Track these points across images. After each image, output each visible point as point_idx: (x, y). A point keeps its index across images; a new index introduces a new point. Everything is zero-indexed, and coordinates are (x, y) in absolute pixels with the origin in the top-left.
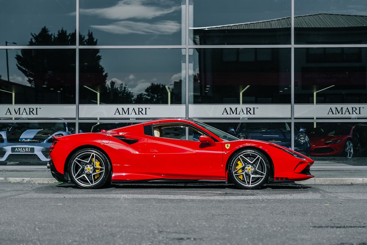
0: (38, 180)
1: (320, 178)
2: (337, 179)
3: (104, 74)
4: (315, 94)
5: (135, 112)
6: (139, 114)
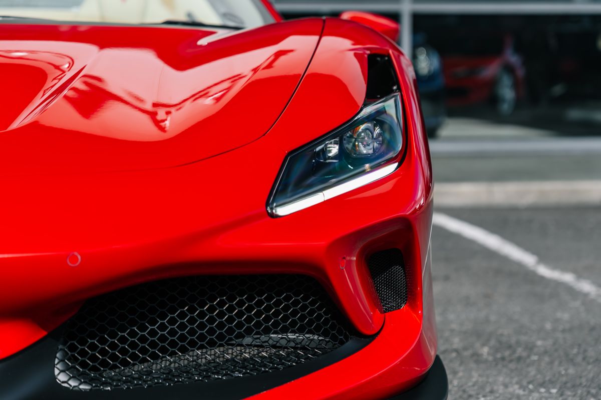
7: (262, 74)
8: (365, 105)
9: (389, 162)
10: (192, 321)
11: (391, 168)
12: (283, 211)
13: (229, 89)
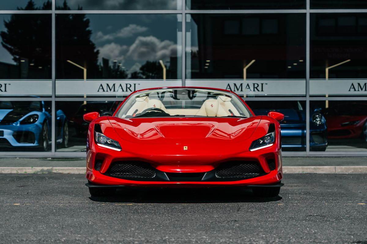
0: (5, 170)
1: (341, 167)
2: (361, 167)
3: (95, 51)
4: (327, 70)
5: (122, 88)
6: (127, 91)
7: (249, 127)
8: (268, 133)
9: (272, 143)
10: (237, 168)
11: (272, 145)
12: (252, 150)
13: (241, 131)
